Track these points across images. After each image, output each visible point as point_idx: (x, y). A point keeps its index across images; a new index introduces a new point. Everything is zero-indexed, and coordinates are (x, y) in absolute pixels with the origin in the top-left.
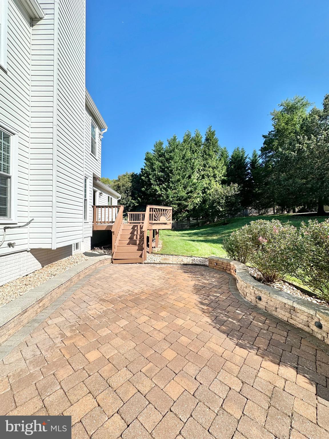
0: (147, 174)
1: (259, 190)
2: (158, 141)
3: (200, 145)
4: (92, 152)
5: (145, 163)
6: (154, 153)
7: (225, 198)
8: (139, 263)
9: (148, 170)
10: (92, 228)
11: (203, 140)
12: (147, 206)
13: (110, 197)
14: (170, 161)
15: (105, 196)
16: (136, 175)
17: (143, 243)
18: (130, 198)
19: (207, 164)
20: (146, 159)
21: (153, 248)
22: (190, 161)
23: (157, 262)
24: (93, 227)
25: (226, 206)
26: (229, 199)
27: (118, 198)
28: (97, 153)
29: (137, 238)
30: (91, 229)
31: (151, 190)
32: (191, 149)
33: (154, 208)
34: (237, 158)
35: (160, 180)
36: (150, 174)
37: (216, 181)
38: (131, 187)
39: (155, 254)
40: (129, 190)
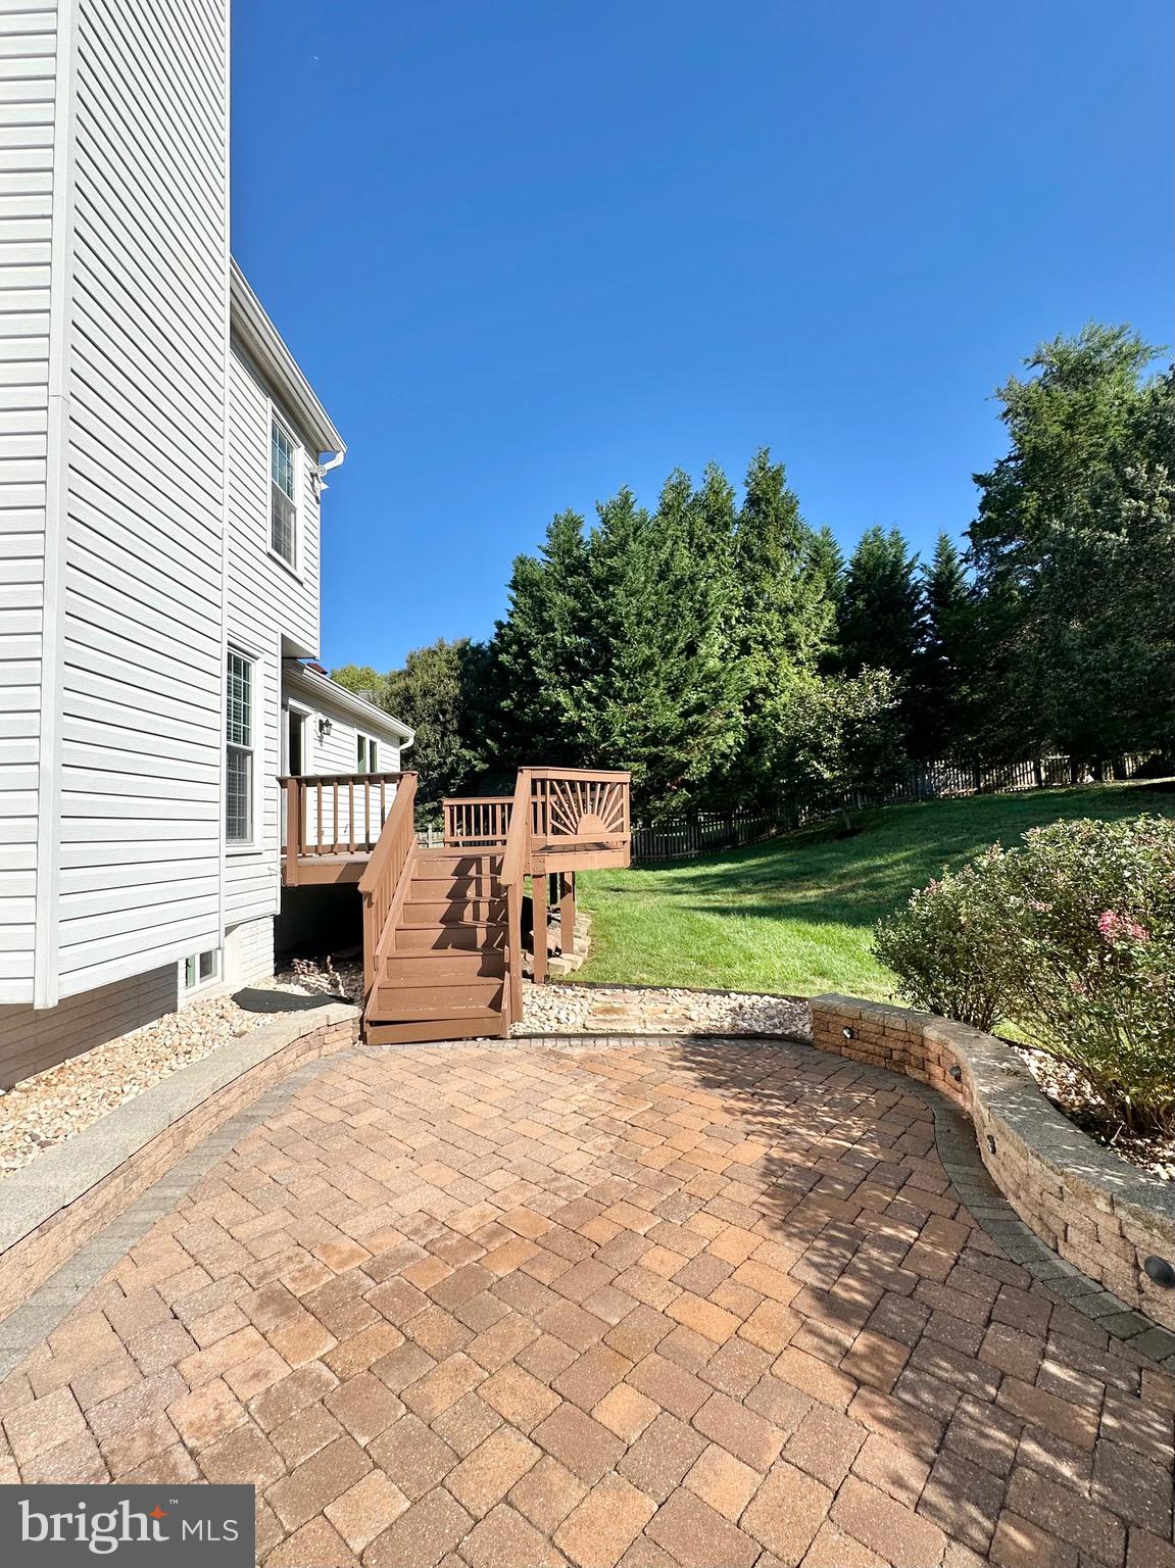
0: (519, 643)
1: (974, 691)
2: (563, 514)
3: (726, 526)
4: (276, 546)
5: (511, 599)
6: (548, 559)
7: (842, 728)
8: (485, 1037)
9: (522, 627)
10: (280, 876)
11: (739, 504)
12: (521, 771)
13: (368, 737)
14: (611, 589)
15: (344, 736)
16: (477, 650)
17: (504, 942)
18: (456, 742)
19: (758, 594)
20: (514, 585)
21: (550, 954)
22: (689, 586)
23: (571, 1031)
24: (284, 871)
25: (847, 761)
26: (858, 731)
27: (401, 744)
28: (301, 553)
29: (476, 917)
30: (277, 881)
31: (538, 706)
32: (691, 539)
33: (551, 780)
34: (877, 567)
35: (572, 666)
36: (532, 644)
37: (799, 663)
38: (456, 699)
39: (560, 983)
40: (450, 709)
